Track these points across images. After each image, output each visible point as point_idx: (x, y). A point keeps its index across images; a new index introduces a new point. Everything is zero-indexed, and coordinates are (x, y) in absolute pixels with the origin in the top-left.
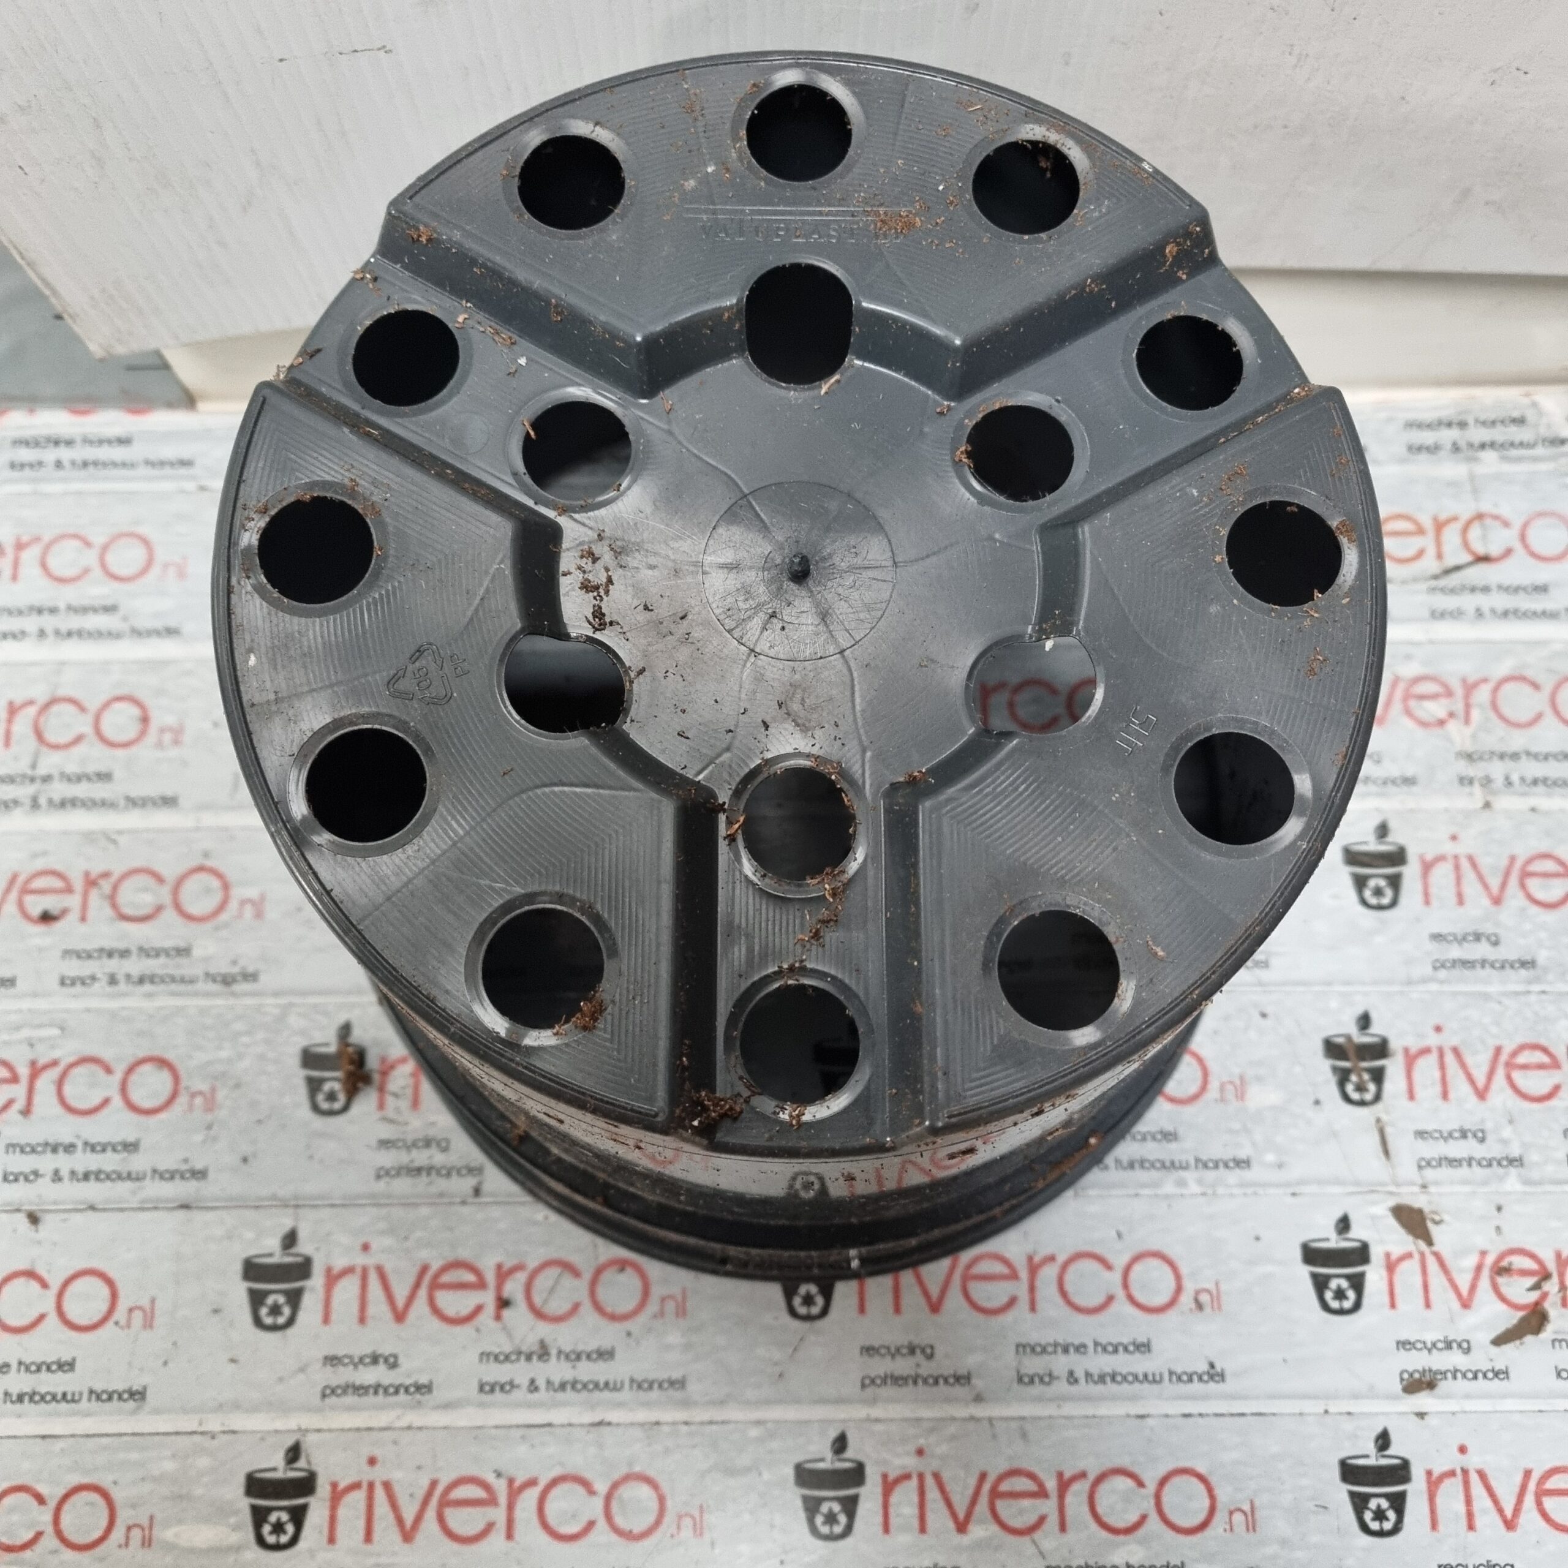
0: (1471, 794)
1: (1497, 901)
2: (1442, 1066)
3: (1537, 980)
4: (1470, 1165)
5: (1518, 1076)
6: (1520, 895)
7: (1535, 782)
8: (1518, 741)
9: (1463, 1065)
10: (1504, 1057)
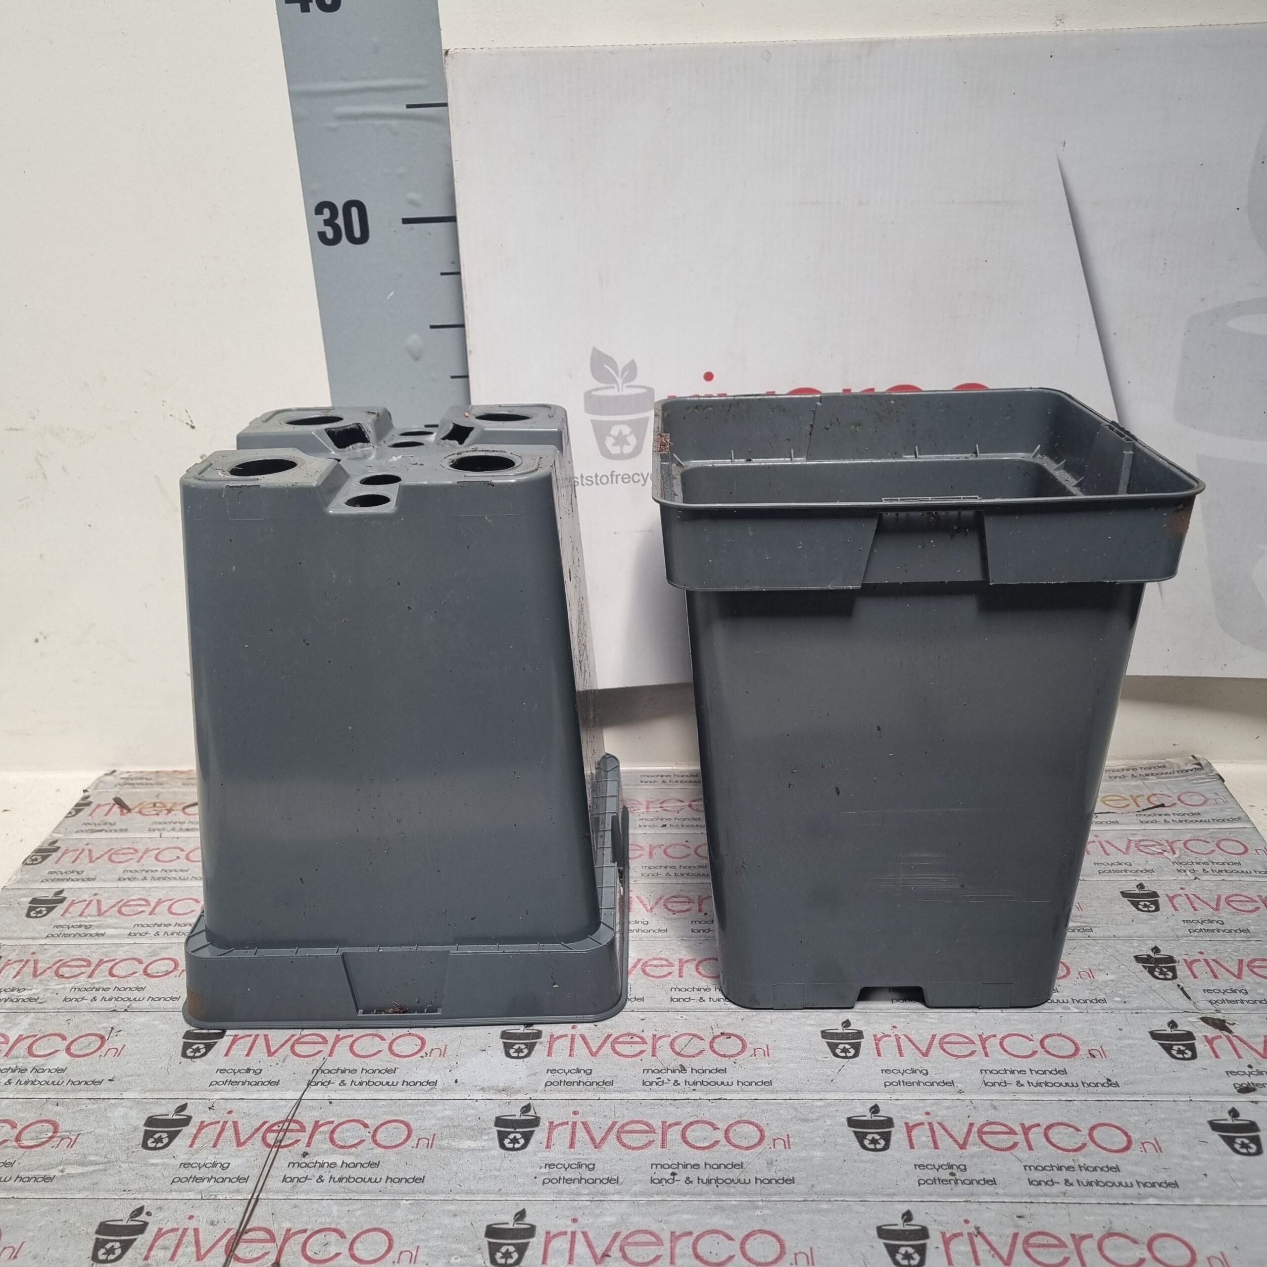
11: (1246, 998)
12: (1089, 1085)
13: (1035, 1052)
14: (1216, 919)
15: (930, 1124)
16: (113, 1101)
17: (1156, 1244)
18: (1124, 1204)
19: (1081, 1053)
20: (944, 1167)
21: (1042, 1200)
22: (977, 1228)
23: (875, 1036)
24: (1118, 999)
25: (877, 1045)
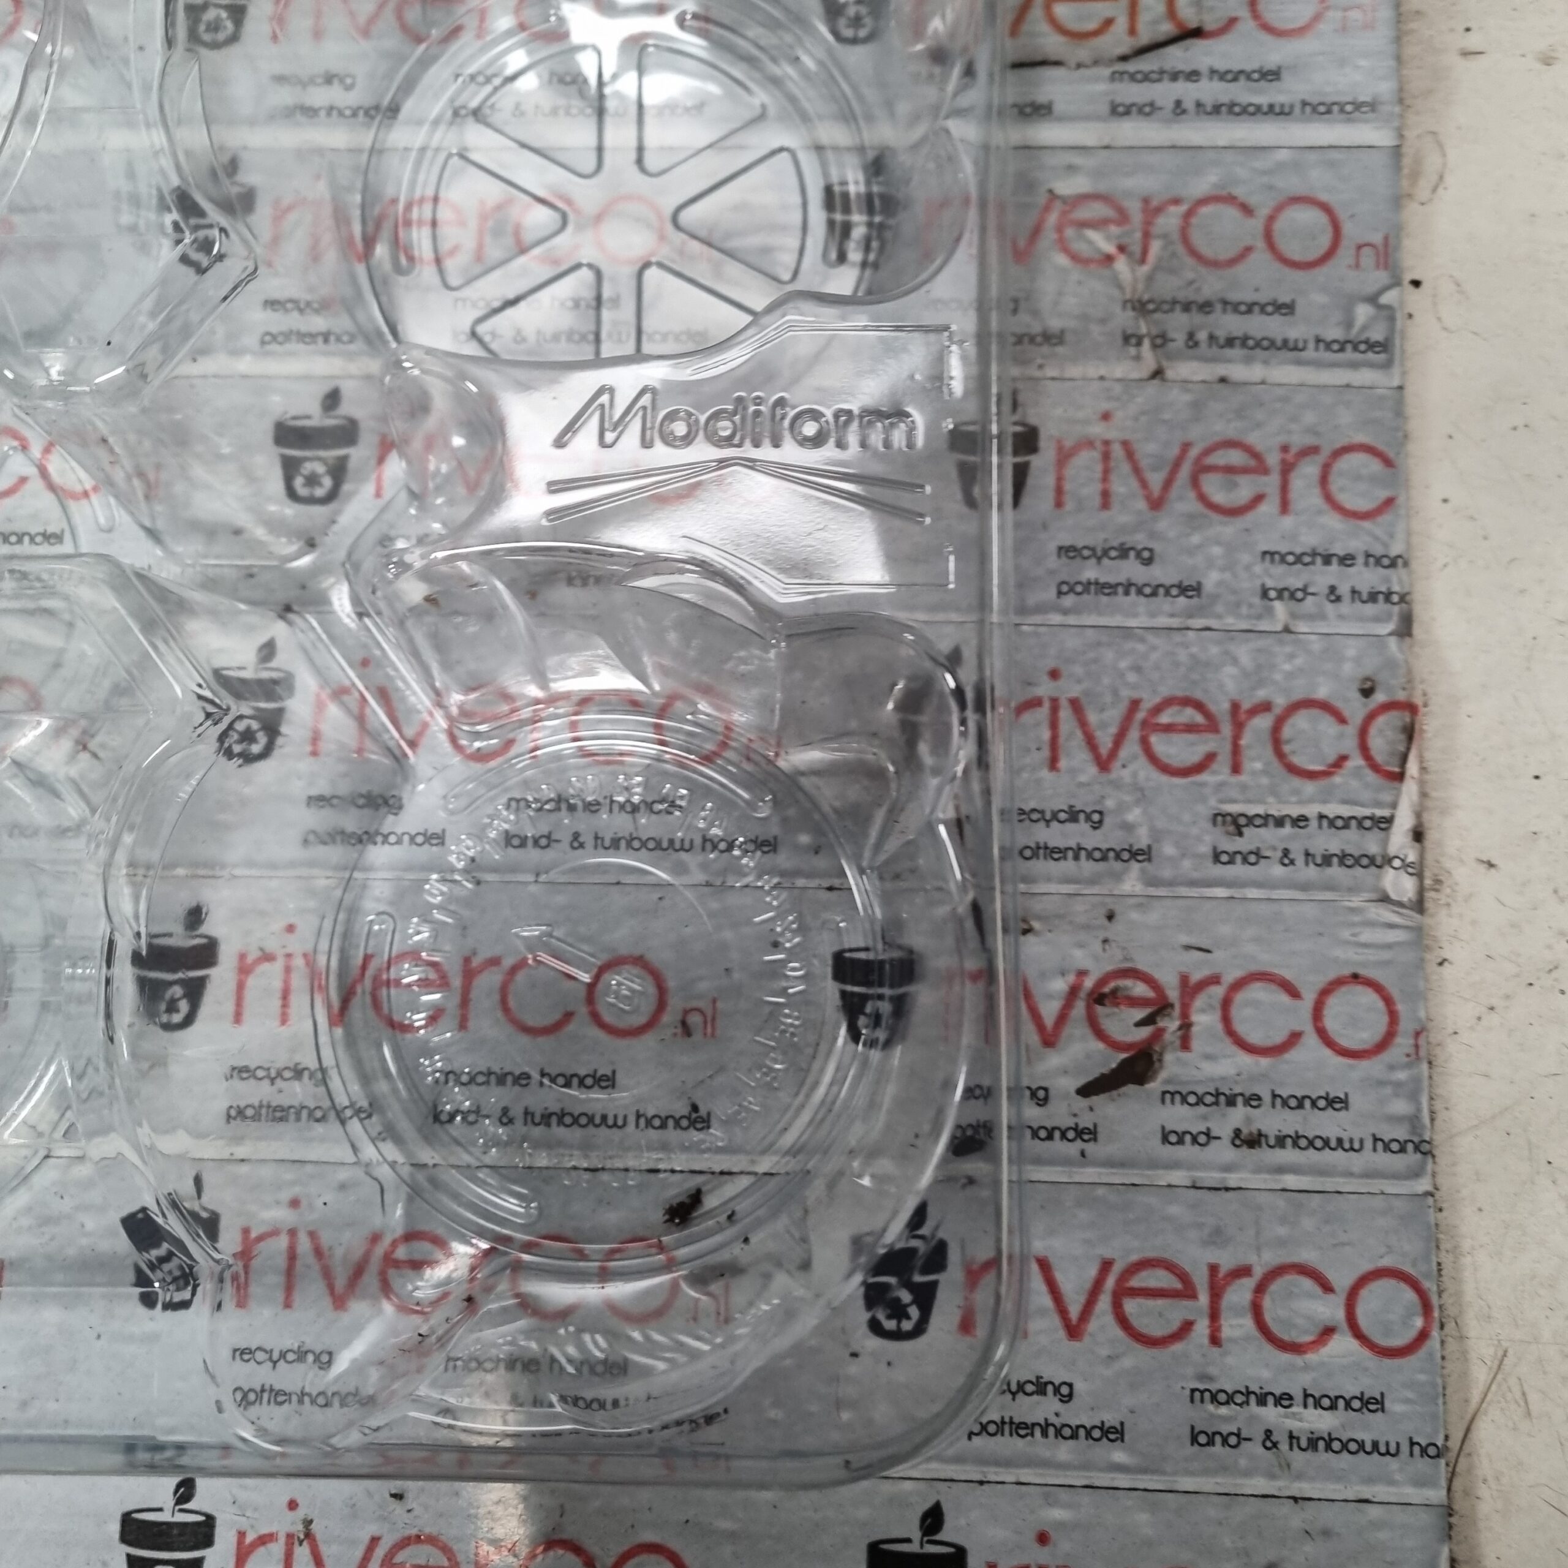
0: (1138, 358)
1: (1156, 504)
2: (1054, 725)
3: (1199, 612)
4: (1076, 858)
5: (1157, 741)
6: (1192, 495)
7: (1230, 342)
8: (1212, 286)
9: (1083, 723)
10: (1140, 715)
11: (1092, 839)
12: (649, 1123)
13: (568, 1016)
14: (1140, 540)
15: (292, 1233)
19: (666, 1018)
20: (291, 1357)
22: (308, 1523)
23: (242, 957)
24: (804, 839)
25: (240, 987)
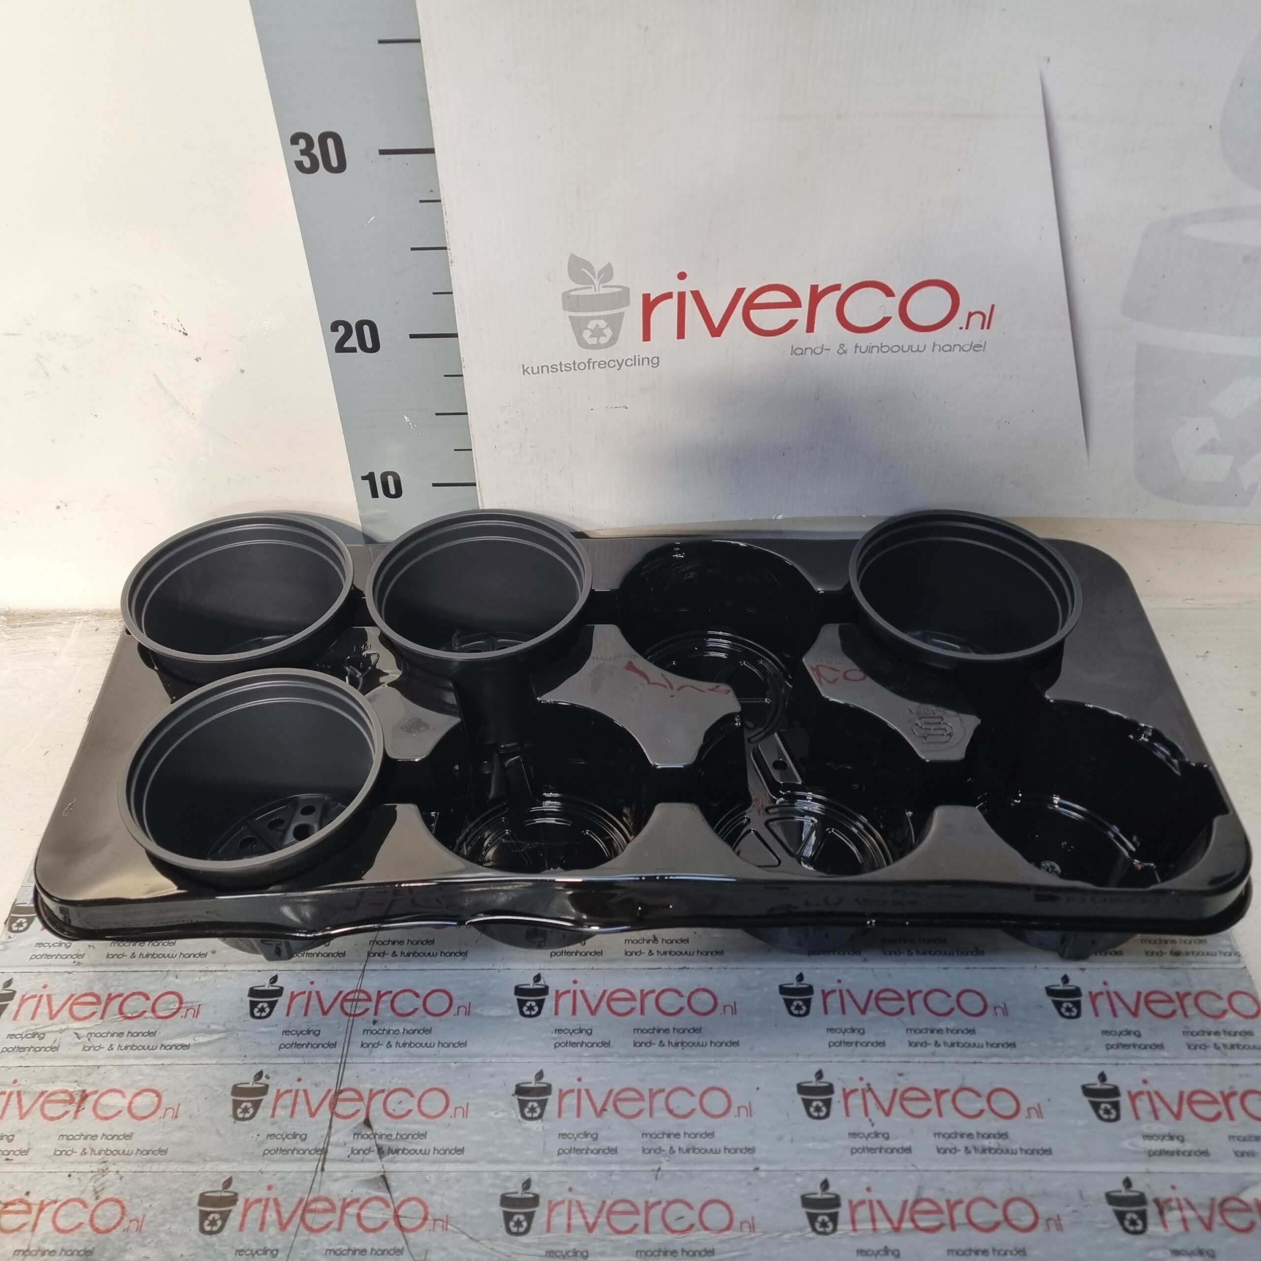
16: (219, 973)
17: (994, 1097)
18: (975, 1063)
21: (917, 1059)
